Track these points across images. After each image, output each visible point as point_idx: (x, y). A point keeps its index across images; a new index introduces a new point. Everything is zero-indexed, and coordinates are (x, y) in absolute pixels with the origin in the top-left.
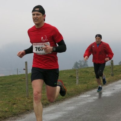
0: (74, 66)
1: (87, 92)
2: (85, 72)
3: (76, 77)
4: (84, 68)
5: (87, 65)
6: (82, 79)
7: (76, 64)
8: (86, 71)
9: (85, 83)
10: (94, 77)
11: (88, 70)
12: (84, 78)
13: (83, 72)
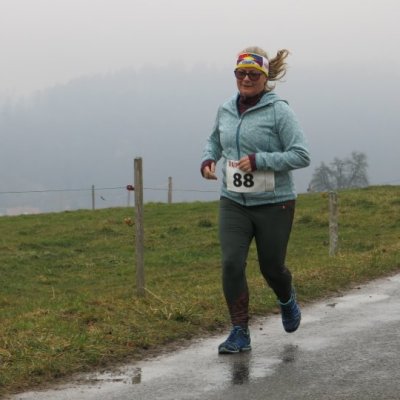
0: (313, 181)
1: (373, 284)
2: (358, 204)
3: (327, 225)
4: (356, 191)
6: (350, 231)
7: (322, 173)
8: (364, 202)
9: (362, 248)
10: (394, 227)
11: (372, 199)
12: (355, 226)
13: (353, 205)
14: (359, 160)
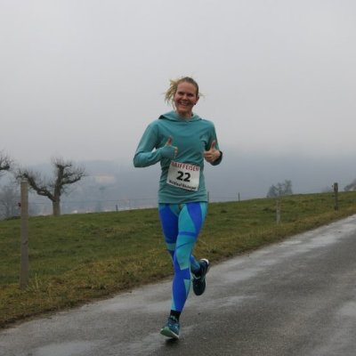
1: (296, 237)
2: (288, 202)
4: (287, 196)
7: (273, 189)
8: (291, 201)
9: (290, 221)
11: (294, 200)
14: (288, 184)
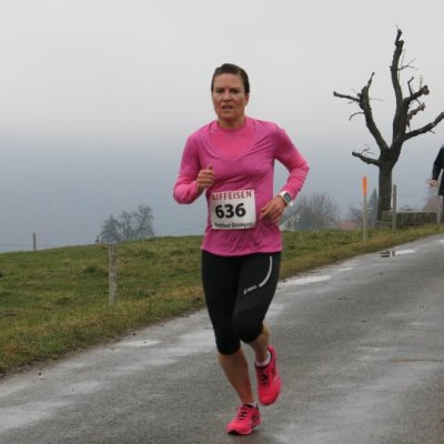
0: (102, 233)
1: (148, 330)
3: (107, 275)
4: (140, 241)
5: (151, 231)
7: (111, 225)
8: (146, 252)
10: (173, 276)
12: (137, 275)
13: (136, 255)
14: (146, 213)
